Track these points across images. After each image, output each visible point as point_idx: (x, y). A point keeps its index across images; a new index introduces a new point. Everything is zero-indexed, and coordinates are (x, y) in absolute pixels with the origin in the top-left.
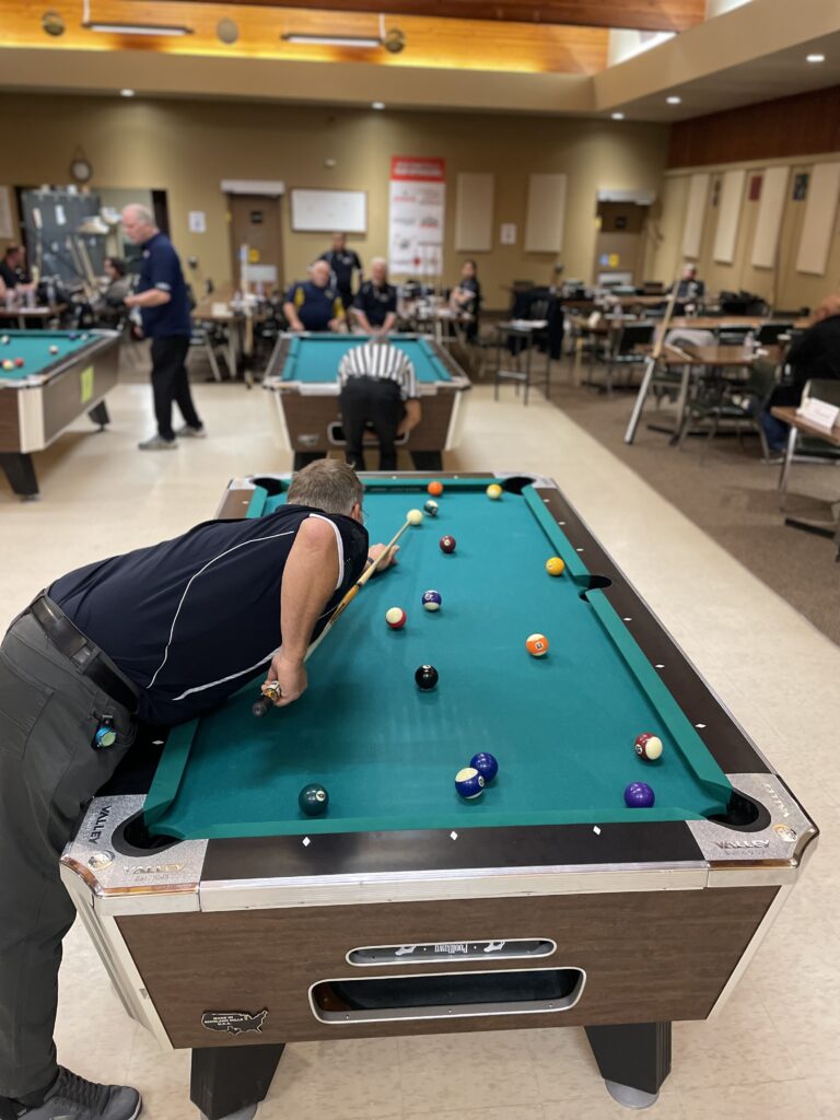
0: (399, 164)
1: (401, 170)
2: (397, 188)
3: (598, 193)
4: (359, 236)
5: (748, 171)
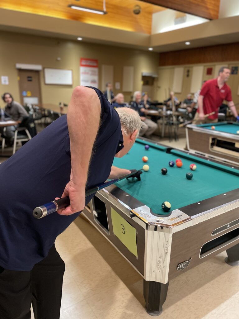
0: (83, 61)
1: (84, 63)
2: (82, 69)
3: (142, 73)
4: (70, 86)
5: (205, 66)
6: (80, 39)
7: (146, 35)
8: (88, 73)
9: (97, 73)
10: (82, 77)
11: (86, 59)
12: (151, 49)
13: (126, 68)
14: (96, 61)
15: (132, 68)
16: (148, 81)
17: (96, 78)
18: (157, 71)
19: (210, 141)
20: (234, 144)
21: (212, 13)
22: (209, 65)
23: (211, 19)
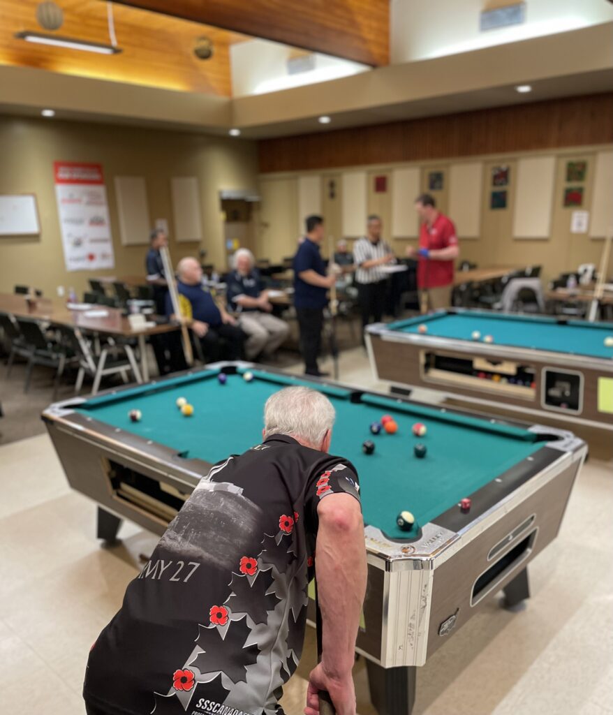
0: (62, 169)
1: (64, 174)
2: (62, 191)
3: (220, 193)
4: (34, 238)
5: (369, 173)
6: (48, 113)
7: (222, 99)
8: (79, 201)
9: (103, 199)
10: (64, 212)
11: (71, 165)
12: (235, 133)
13: (178, 184)
14: (97, 167)
15: (193, 181)
16: (237, 211)
17: (102, 211)
18: (257, 186)
19: (422, 360)
20: (470, 363)
21: (376, 51)
22: (379, 169)
23: (374, 65)
